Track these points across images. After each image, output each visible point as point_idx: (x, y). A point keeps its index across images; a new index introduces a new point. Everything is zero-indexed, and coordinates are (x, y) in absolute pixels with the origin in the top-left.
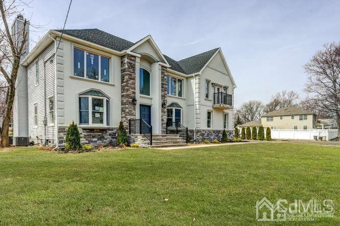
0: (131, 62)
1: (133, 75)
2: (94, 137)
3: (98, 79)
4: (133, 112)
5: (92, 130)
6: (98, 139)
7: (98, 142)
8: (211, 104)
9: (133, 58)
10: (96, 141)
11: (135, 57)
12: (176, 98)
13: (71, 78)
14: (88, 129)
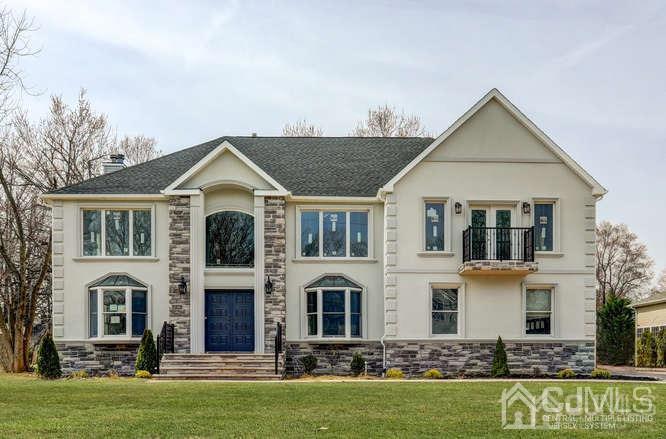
0: (180, 209)
1: (185, 234)
2: (115, 359)
3: (127, 254)
4: (185, 308)
5: (111, 347)
6: (123, 362)
7: (123, 367)
8: (456, 263)
9: (183, 201)
10: (119, 367)
11: (188, 197)
12: (345, 262)
13: (76, 260)
14: (105, 345)
